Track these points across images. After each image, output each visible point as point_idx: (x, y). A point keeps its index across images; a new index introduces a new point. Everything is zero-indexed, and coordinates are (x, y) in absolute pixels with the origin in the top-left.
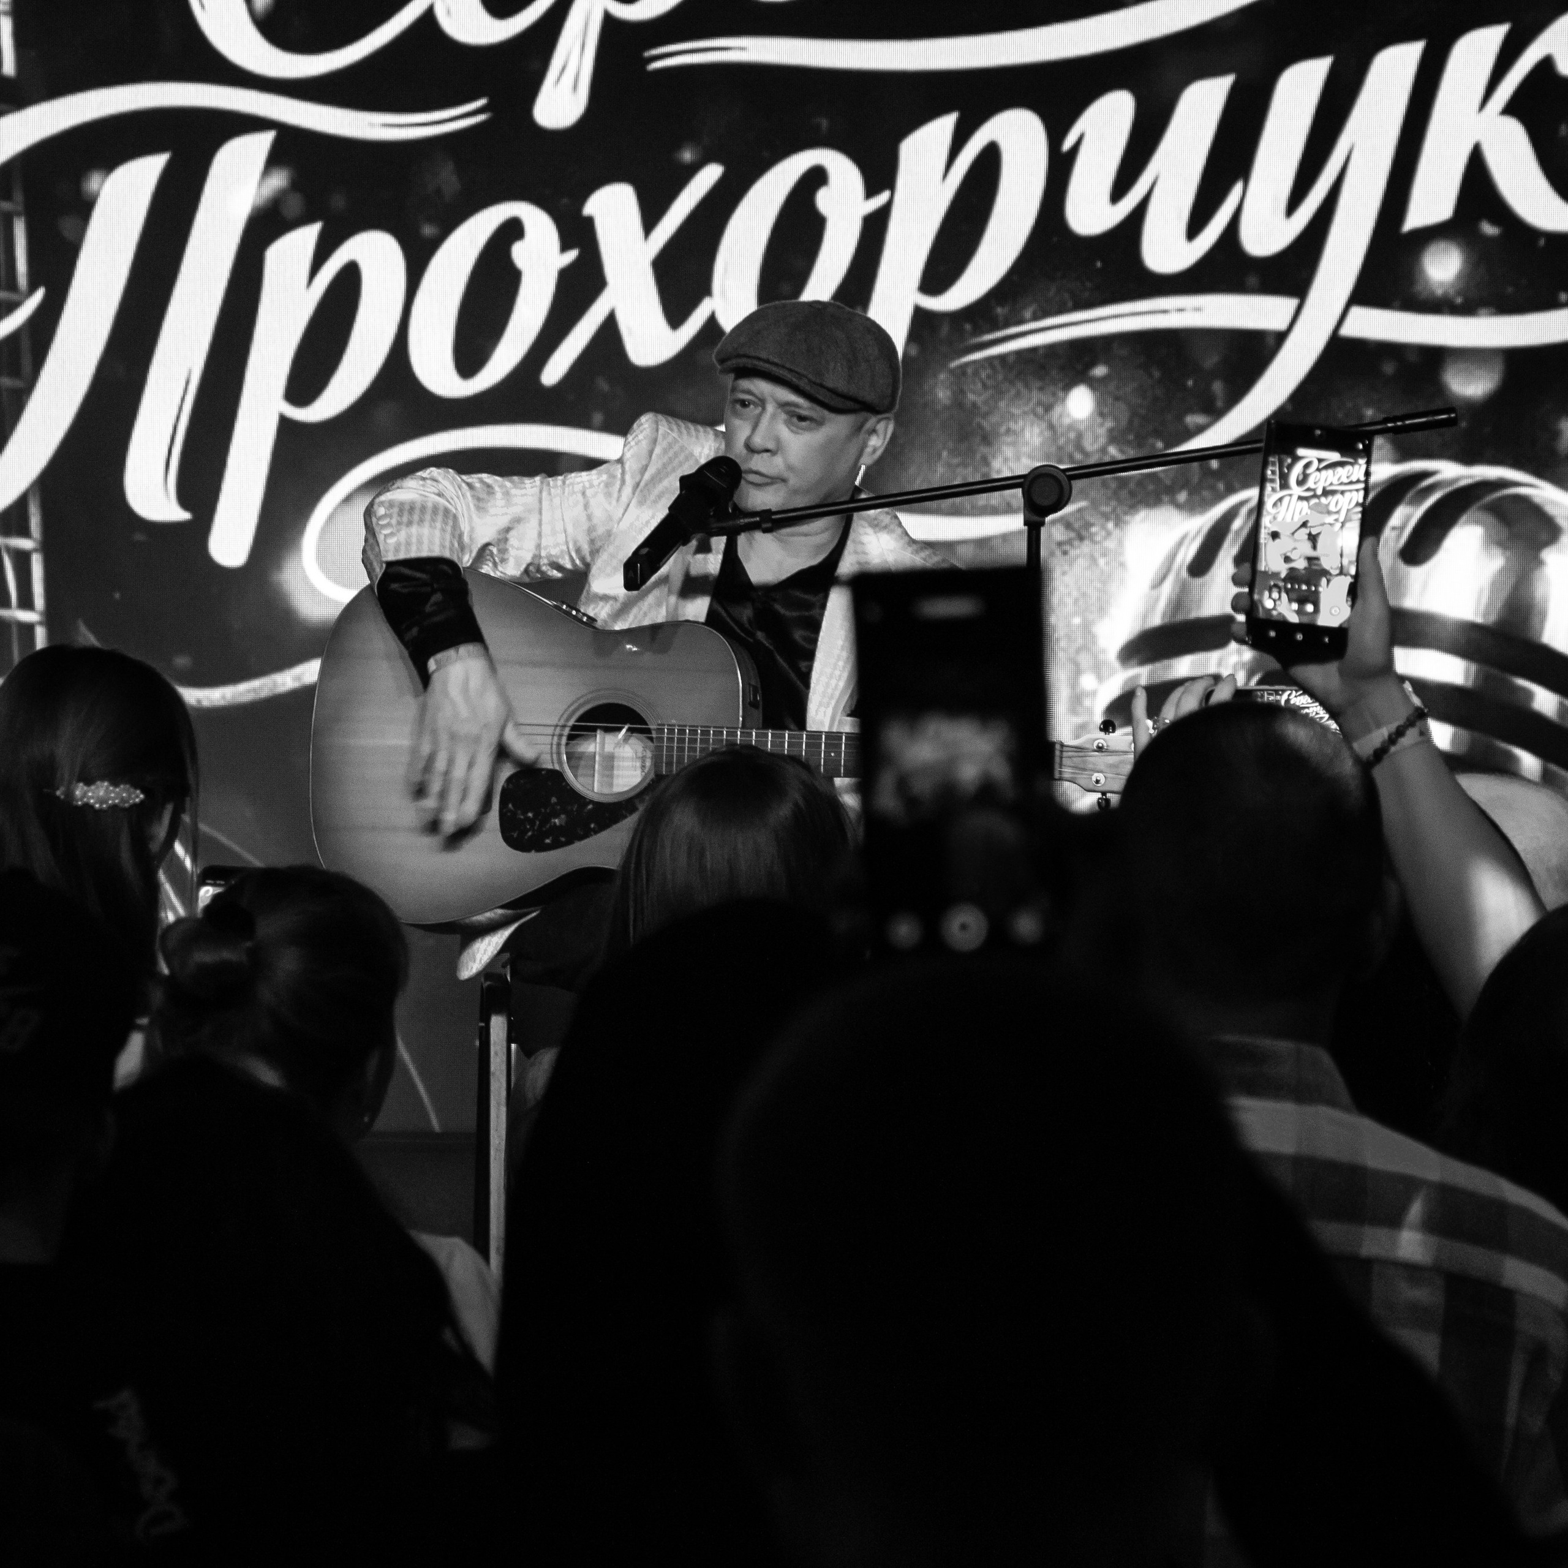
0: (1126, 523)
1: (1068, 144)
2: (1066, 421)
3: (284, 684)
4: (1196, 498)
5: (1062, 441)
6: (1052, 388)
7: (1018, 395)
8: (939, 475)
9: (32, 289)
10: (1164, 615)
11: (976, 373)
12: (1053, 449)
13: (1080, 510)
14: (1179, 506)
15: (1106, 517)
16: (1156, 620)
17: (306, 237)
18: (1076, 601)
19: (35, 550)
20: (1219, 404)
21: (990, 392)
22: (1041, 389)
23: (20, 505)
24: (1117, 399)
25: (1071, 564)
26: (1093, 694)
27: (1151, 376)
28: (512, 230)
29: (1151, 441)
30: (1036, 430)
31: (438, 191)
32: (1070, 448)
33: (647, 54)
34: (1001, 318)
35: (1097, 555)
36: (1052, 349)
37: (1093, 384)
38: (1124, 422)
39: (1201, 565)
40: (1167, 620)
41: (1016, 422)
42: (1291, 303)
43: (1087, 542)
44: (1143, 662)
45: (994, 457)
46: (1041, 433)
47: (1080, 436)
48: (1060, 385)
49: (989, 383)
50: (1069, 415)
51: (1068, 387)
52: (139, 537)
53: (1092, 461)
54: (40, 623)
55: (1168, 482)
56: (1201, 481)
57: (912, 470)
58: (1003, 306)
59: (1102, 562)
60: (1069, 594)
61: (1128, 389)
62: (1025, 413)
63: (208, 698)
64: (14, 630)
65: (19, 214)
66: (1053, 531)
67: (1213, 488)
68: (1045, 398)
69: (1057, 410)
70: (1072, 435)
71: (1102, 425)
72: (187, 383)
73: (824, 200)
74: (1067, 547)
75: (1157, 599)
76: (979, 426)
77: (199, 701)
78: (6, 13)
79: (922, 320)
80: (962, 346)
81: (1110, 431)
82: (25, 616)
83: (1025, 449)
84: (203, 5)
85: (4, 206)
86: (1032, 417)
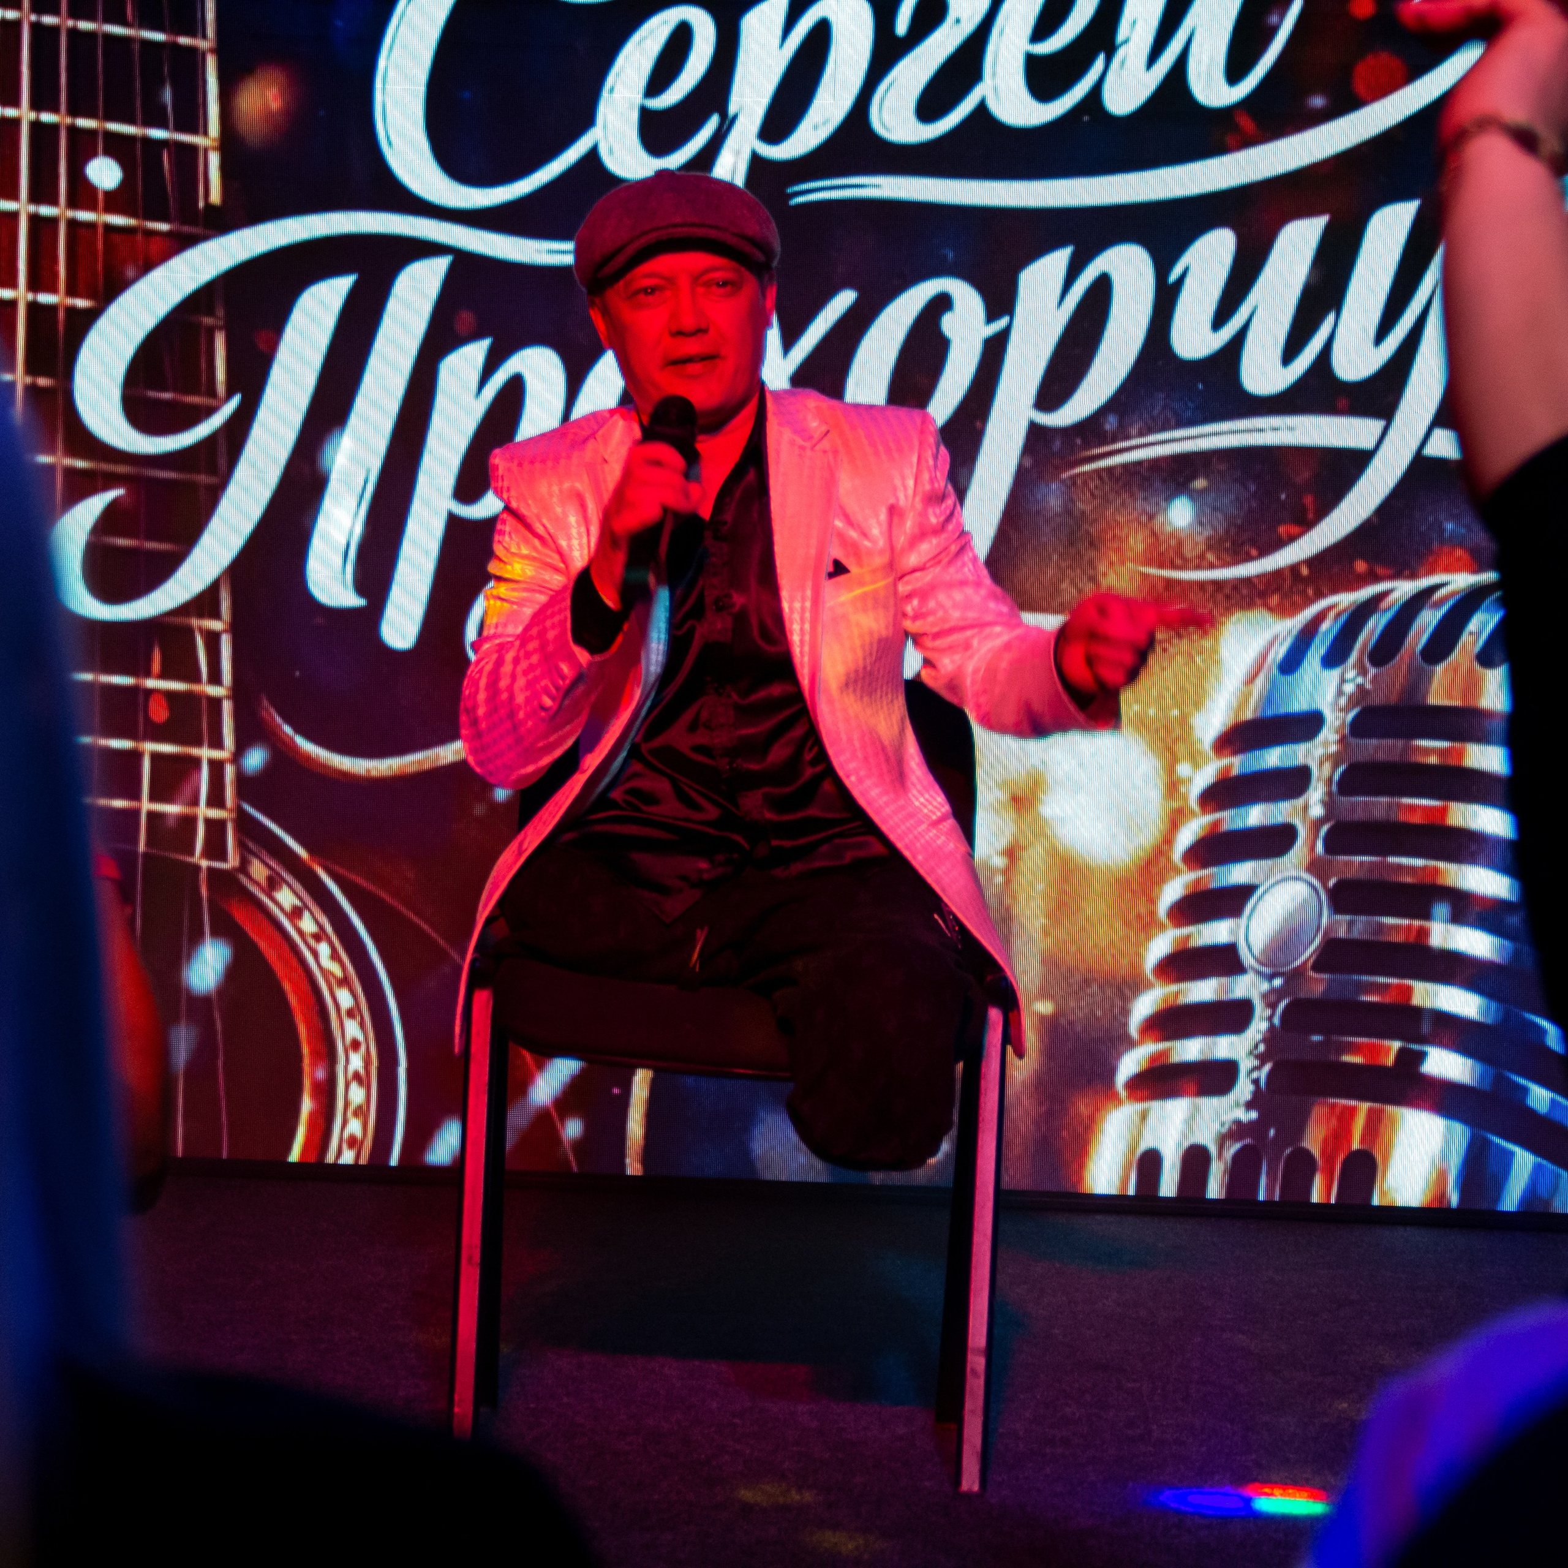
0: (1221, 625)
1: (1173, 277)
2: (1168, 529)
3: (444, 758)
4: (1287, 603)
5: (1163, 548)
6: (1154, 500)
7: (1124, 504)
8: (1049, 576)
9: (229, 396)
10: (1255, 710)
11: (1085, 483)
12: (1155, 555)
14: (1271, 609)
16: (1249, 714)
17: (477, 351)
18: (1173, 697)
19: (225, 631)
20: (1311, 516)
21: (1098, 501)
22: (1145, 499)
23: (213, 590)
24: (1215, 509)
25: (1171, 659)
26: (1190, 780)
27: (1246, 488)
29: (1245, 550)
30: (1140, 537)
32: (1171, 553)
33: (790, 190)
34: (1109, 436)
35: (1193, 652)
36: (1155, 464)
37: (1194, 496)
38: (1221, 531)
39: (1291, 664)
40: (1259, 714)
41: (1121, 529)
42: (1378, 425)
43: (1184, 641)
44: (1235, 753)
45: (1100, 560)
46: (1144, 539)
47: (1180, 543)
48: (1163, 496)
49: (1096, 492)
50: (1170, 524)
51: (1169, 498)
52: (319, 620)
54: (228, 697)
55: (1261, 588)
56: (1291, 588)
58: (1112, 420)
59: (1198, 659)
60: (1168, 689)
61: (1226, 501)
62: (1130, 522)
63: (377, 769)
64: (204, 703)
65: (220, 328)
67: (1304, 593)
68: (1149, 507)
69: (1160, 519)
70: (1173, 542)
71: (1200, 534)
72: (366, 482)
73: (949, 324)
74: (1167, 645)
75: (1250, 694)
76: (1088, 532)
77: (368, 771)
78: (214, 149)
79: (1036, 435)
80: (1072, 458)
81: (1209, 538)
82: (214, 691)
83: (1130, 554)
84: (390, 144)
85: (208, 321)
86: (1135, 525)
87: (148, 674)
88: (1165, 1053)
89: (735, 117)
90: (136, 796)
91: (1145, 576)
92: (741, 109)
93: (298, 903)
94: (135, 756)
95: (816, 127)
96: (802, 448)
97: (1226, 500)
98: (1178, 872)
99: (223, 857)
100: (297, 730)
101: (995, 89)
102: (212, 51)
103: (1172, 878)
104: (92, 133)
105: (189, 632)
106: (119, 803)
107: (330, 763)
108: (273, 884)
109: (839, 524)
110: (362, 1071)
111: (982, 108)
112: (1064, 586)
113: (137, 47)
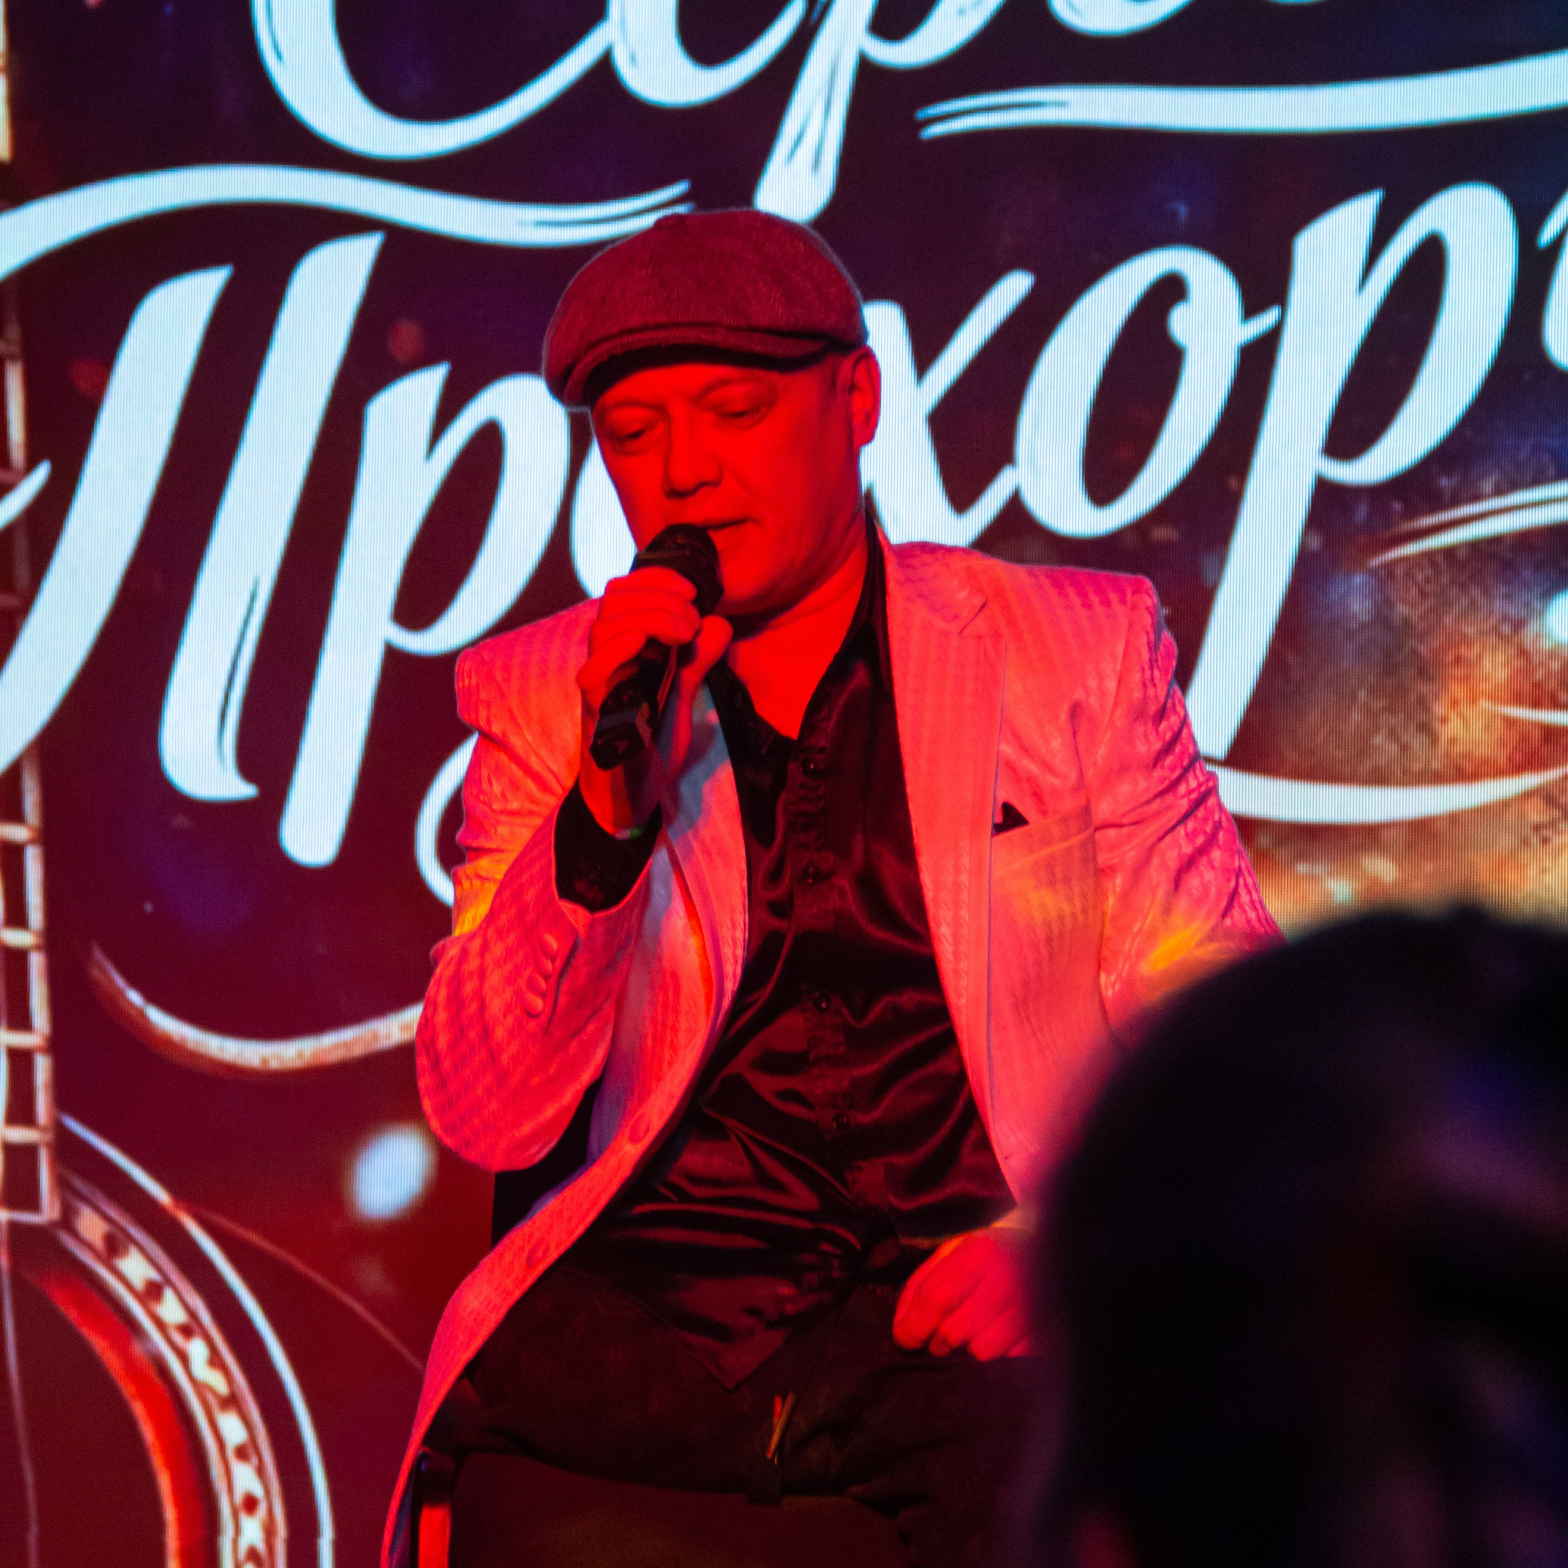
1: (1546, 237)
2: (1546, 645)
3: (388, 1036)
5: (1539, 675)
6: (1524, 596)
7: (1473, 606)
9: (31, 465)
11: (1409, 575)
12: (1526, 687)
13: (1566, 778)
17: (426, 385)
19: (32, 842)
21: (1431, 602)
22: (1508, 597)
23: (12, 774)
25: (1555, 856)
30: (1501, 658)
32: (1552, 684)
33: (921, 116)
34: (1447, 496)
36: (1525, 540)
41: (1469, 645)
45: (1436, 697)
46: (1508, 662)
48: (1537, 591)
49: (1429, 588)
50: (1550, 636)
51: (1547, 595)
52: (181, 821)
54: (38, 948)
58: (1449, 474)
62: (1483, 633)
63: (278, 1057)
65: (13, 358)
66: (1526, 807)
68: (1513, 612)
69: (1532, 629)
70: (1557, 664)
72: (253, 597)
73: (1181, 323)
74: (1547, 832)
76: (1414, 652)
77: (265, 1061)
79: (1328, 498)
80: (1387, 534)
82: (16, 938)
83: (1483, 687)
84: (279, 56)
86: (1493, 639)
91: (1511, 723)
93: (154, 1275)
95: (961, 12)
96: (945, 634)
99: (32, 1202)
100: (152, 997)
107: (202, 1050)
108: (114, 1247)
109: (1007, 749)
110: (261, 1547)
112: (1378, 740)
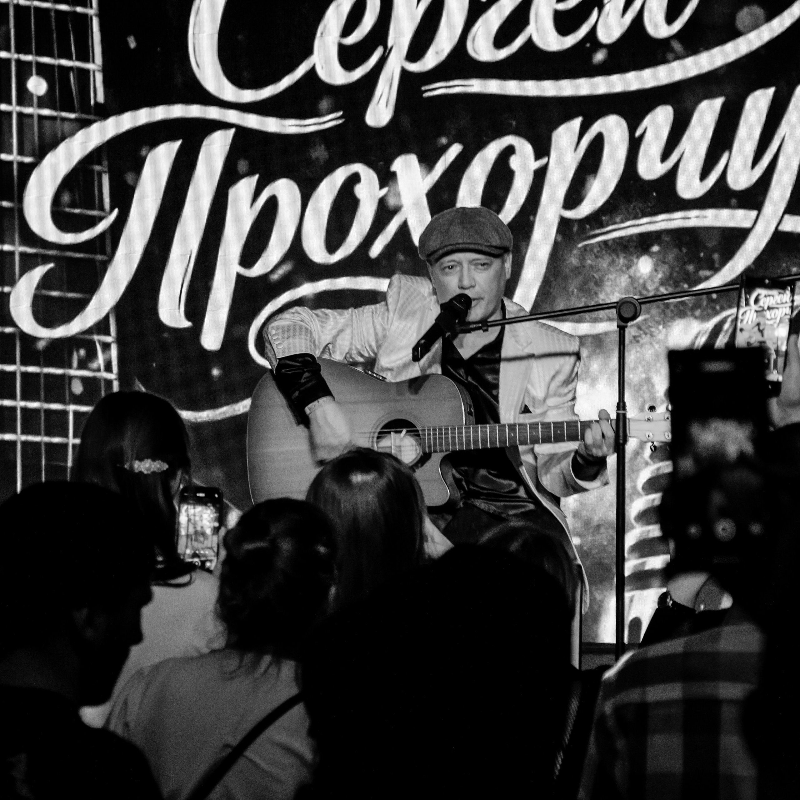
0: (669, 326)
1: (638, 133)
2: (638, 274)
3: (239, 410)
4: (705, 314)
5: (636, 284)
6: (631, 257)
7: (613, 261)
8: (573, 302)
9: (112, 209)
11: (591, 250)
12: (631, 288)
13: (645, 320)
14: (696, 318)
15: (659, 323)
17: (251, 182)
18: (643, 366)
19: (113, 342)
20: (717, 265)
21: (599, 259)
22: (625, 258)
23: (105, 319)
24: (664, 262)
25: (641, 346)
27: (681, 251)
28: (355, 178)
29: (681, 284)
30: (623, 278)
31: (317, 159)
32: (640, 288)
33: (423, 89)
34: (604, 223)
35: (654, 343)
36: (630, 238)
37: (652, 255)
38: (668, 274)
41: (612, 275)
42: (754, 214)
43: (649, 336)
45: (601, 292)
46: (625, 281)
47: (645, 282)
48: (635, 256)
49: (598, 255)
50: (639, 271)
51: (638, 257)
52: (166, 335)
53: (651, 294)
54: (116, 379)
55: (690, 305)
56: (707, 306)
57: (559, 299)
58: (605, 215)
59: (656, 346)
60: (640, 363)
62: (617, 270)
63: (200, 417)
64: (102, 383)
65: (105, 172)
66: (631, 330)
67: (714, 308)
68: (627, 262)
69: (633, 268)
70: (641, 281)
71: (656, 276)
72: (190, 257)
73: (513, 162)
74: (638, 339)
76: (593, 277)
77: (196, 419)
78: (99, 71)
79: (564, 223)
80: (584, 236)
81: (661, 279)
82: (108, 376)
83: (617, 289)
84: (198, 66)
85: (98, 168)
86: (620, 272)
87: (70, 367)
88: (643, 564)
89: (392, 48)
90: (66, 435)
92: (395, 43)
94: (65, 413)
95: (437, 53)
97: (670, 258)
98: (647, 464)
101: (537, 30)
102: (96, 15)
103: (644, 468)
104: (30, 63)
105: (93, 343)
106: (56, 440)
111: (530, 41)
113: (53, 14)
